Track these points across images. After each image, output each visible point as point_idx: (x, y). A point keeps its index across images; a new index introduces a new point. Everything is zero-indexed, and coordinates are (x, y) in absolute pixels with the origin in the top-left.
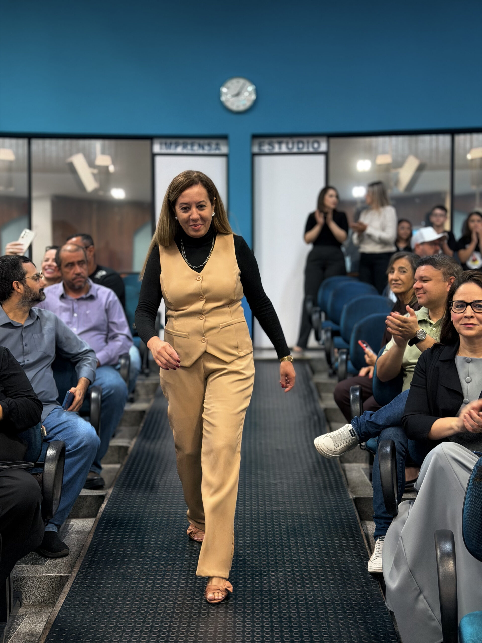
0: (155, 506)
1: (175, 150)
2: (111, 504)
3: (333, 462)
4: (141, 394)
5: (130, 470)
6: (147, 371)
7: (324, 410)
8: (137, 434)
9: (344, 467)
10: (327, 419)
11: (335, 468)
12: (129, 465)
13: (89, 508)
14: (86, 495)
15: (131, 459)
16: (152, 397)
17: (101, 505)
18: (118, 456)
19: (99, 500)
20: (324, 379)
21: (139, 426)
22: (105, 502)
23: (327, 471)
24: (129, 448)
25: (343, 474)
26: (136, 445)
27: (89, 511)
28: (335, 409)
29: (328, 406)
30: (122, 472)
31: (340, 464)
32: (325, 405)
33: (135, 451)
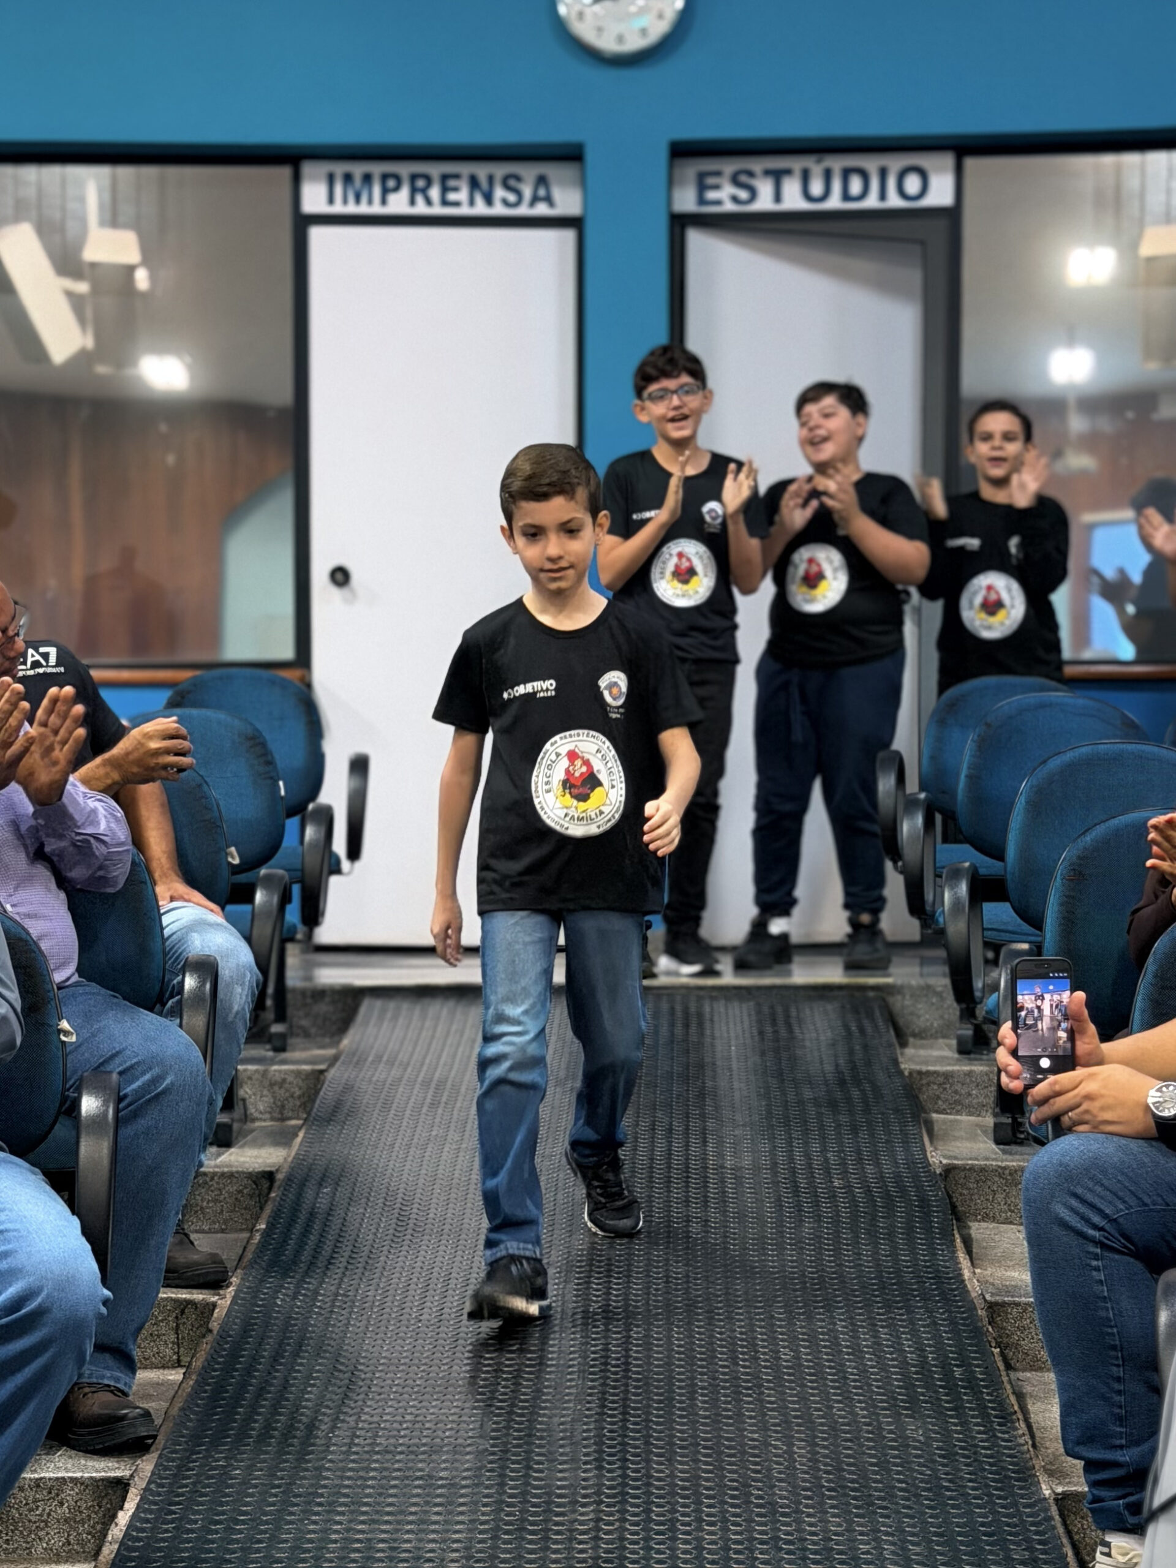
0: (313, 1518)
1: (384, 202)
2: (151, 1512)
3: (978, 1366)
4: (256, 1115)
5: (220, 1388)
6: (277, 1028)
7: (940, 1174)
8: (245, 1260)
9: (1020, 1383)
10: (954, 1207)
11: (985, 1387)
12: (215, 1370)
13: (71, 1527)
14: (57, 1479)
15: (225, 1350)
16: (300, 1122)
17: (114, 1516)
18: (173, 1337)
19: (106, 1495)
20: (942, 1060)
21: (251, 1231)
22: (130, 1505)
23: (957, 1398)
24: (217, 1311)
25: (1016, 1408)
26: (243, 1299)
27: (69, 1535)
28: (983, 1169)
29: (956, 1158)
30: (190, 1395)
31: (1003, 1373)
32: (945, 1157)
33: (237, 1321)
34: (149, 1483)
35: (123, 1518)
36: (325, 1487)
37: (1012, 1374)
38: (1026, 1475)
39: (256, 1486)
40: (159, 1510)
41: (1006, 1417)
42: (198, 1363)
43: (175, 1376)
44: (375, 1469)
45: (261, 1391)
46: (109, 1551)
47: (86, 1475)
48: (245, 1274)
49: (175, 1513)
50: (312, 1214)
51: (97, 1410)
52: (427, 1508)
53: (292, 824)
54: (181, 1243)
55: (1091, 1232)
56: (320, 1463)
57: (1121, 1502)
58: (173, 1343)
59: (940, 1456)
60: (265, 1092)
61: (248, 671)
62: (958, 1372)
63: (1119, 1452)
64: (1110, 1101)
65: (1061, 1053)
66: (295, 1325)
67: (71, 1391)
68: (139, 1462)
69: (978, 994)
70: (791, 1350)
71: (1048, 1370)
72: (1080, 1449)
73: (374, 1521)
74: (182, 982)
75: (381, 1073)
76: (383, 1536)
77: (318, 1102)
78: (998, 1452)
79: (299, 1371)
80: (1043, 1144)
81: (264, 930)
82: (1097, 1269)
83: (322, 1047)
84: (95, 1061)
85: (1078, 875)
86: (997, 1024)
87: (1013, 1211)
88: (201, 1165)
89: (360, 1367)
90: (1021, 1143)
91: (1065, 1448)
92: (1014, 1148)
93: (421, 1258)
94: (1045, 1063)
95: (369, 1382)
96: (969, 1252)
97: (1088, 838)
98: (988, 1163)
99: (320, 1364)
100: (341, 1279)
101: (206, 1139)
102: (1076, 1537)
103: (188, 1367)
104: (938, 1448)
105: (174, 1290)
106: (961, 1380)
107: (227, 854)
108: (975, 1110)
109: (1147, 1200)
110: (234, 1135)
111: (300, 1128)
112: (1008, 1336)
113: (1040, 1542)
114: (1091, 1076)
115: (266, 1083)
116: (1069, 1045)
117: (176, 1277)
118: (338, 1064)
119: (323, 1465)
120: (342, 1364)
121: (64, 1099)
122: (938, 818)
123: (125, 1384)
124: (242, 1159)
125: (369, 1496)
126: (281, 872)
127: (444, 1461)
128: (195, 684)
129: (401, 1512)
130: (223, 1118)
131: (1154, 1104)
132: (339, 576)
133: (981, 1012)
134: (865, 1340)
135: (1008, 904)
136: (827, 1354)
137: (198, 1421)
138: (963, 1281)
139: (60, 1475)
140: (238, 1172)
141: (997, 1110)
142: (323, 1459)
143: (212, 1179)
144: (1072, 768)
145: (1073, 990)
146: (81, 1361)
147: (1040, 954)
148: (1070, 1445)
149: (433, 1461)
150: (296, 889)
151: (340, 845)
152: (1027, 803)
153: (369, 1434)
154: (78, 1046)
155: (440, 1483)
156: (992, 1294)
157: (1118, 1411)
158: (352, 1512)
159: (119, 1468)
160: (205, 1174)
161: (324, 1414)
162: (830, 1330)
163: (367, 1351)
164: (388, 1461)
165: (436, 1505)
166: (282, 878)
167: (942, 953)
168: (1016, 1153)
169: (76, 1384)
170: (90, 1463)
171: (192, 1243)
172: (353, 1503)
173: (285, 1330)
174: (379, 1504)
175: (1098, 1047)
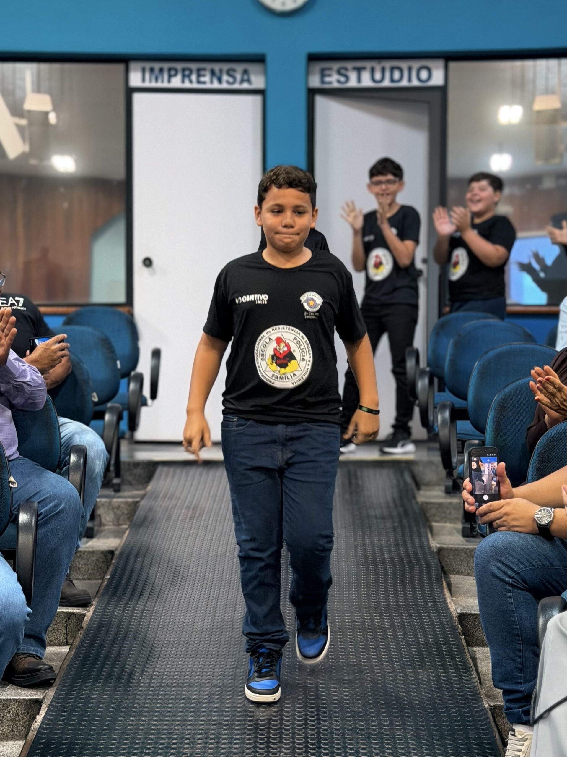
0: (132, 718)
1: (169, 81)
2: (52, 715)
3: (453, 644)
4: (106, 523)
5: (86, 656)
6: (116, 481)
7: (436, 552)
8: (100, 593)
9: (474, 653)
10: (442, 568)
11: (457, 655)
12: (85, 647)
13: (14, 723)
14: (7, 700)
15: (89, 637)
16: (126, 526)
17: (35, 718)
18: (64, 631)
19: (31, 707)
20: (437, 497)
21: (103, 579)
22: (43, 712)
23: (443, 660)
24: (86, 618)
25: (472, 665)
26: (98, 612)
27: (13, 727)
28: (457, 550)
29: (444, 544)
30: (72, 659)
31: (466, 648)
32: (439, 543)
33: (96, 623)
34: (52, 701)
35: (39, 718)
36: (137, 703)
37: (470, 648)
38: (476, 697)
39: (103, 703)
40: (57, 715)
41: (467, 669)
42: (76, 643)
43: (65, 649)
44: (162, 695)
45: (107, 657)
46: (32, 735)
47: (21, 698)
48: (99, 600)
49: (64, 716)
50: (132, 571)
51: (26, 666)
52: (187, 714)
53: (124, 382)
54: (69, 585)
55: (507, 579)
56: (135, 692)
57: (520, 710)
58: (65, 634)
59: (435, 688)
60: (110, 512)
61: (102, 308)
62: (444, 648)
63: (520, 686)
64: (516, 516)
65: (493, 492)
66: (124, 625)
67: (14, 657)
68: (47, 691)
69: (454, 465)
70: (363, 637)
71: (487, 646)
72: (501, 685)
73: (161, 720)
74: (69, 459)
75: (166, 503)
76: (165, 727)
77: (135, 518)
78: (463, 686)
79: (125, 647)
80: (484, 536)
81: (110, 433)
82: (510, 597)
83: (137, 490)
84: (27, 496)
85: (502, 408)
86: (463, 479)
87: (471, 570)
88: (78, 547)
89: (155, 645)
90: (474, 537)
91: (494, 683)
92: (472, 539)
93: (185, 592)
94: (486, 498)
95: (159, 652)
96: (450, 589)
97: (507, 390)
98: (459, 546)
99: (136, 644)
100: (146, 602)
101: (81, 534)
102: (500, 727)
103: (71, 645)
104: (434, 684)
105: (65, 608)
106: (445, 651)
107: (91, 397)
108: (452, 521)
109: (534, 564)
110: (95, 532)
111: (127, 529)
112: (468, 630)
113: (483, 730)
114: (508, 504)
115: (110, 507)
116: (497, 488)
117: (66, 601)
118: (146, 498)
119: (136, 693)
120: (146, 643)
121: (11, 515)
122: (436, 380)
123: (41, 653)
124: (98, 544)
125: (158, 708)
126: (118, 405)
127: (196, 691)
128: (77, 314)
129: (175, 716)
130: (89, 525)
131: (537, 518)
132: (147, 262)
133: (455, 473)
134: (399, 632)
135: (468, 422)
136: (381, 639)
137: (76, 671)
138: (447, 603)
139: (9, 698)
140: (97, 551)
141: (464, 521)
142: (136, 690)
143: (84, 554)
144: (500, 356)
145: (499, 462)
146: (17, 643)
147: (484, 445)
148: (496, 683)
149: (190, 691)
150: (126, 414)
151: (146, 392)
152: (478, 373)
153: (159, 678)
154: (18, 489)
155: (193, 701)
156: (461, 610)
157: (519, 666)
158: (150, 716)
159: (37, 694)
160: (80, 552)
161: (137, 668)
162: (382, 627)
163: (158, 637)
164: (168, 691)
165: (191, 712)
166: (118, 408)
167: (437, 445)
168: (473, 542)
169: (16, 654)
170: (23, 692)
171: (74, 585)
172: (151, 711)
173: (118, 627)
174: (163, 711)
175: (511, 490)
